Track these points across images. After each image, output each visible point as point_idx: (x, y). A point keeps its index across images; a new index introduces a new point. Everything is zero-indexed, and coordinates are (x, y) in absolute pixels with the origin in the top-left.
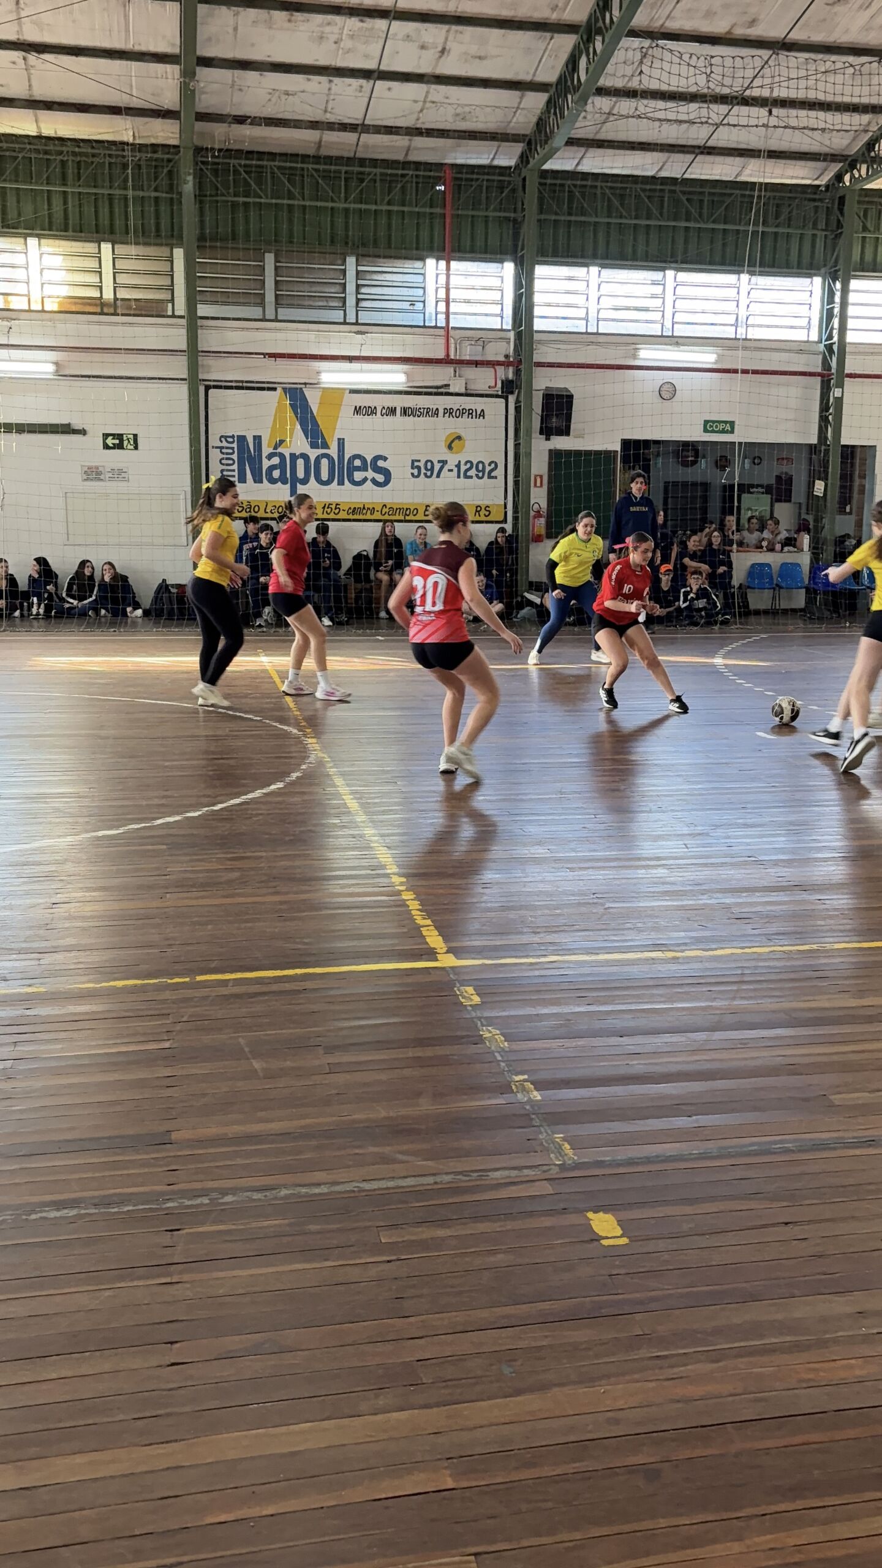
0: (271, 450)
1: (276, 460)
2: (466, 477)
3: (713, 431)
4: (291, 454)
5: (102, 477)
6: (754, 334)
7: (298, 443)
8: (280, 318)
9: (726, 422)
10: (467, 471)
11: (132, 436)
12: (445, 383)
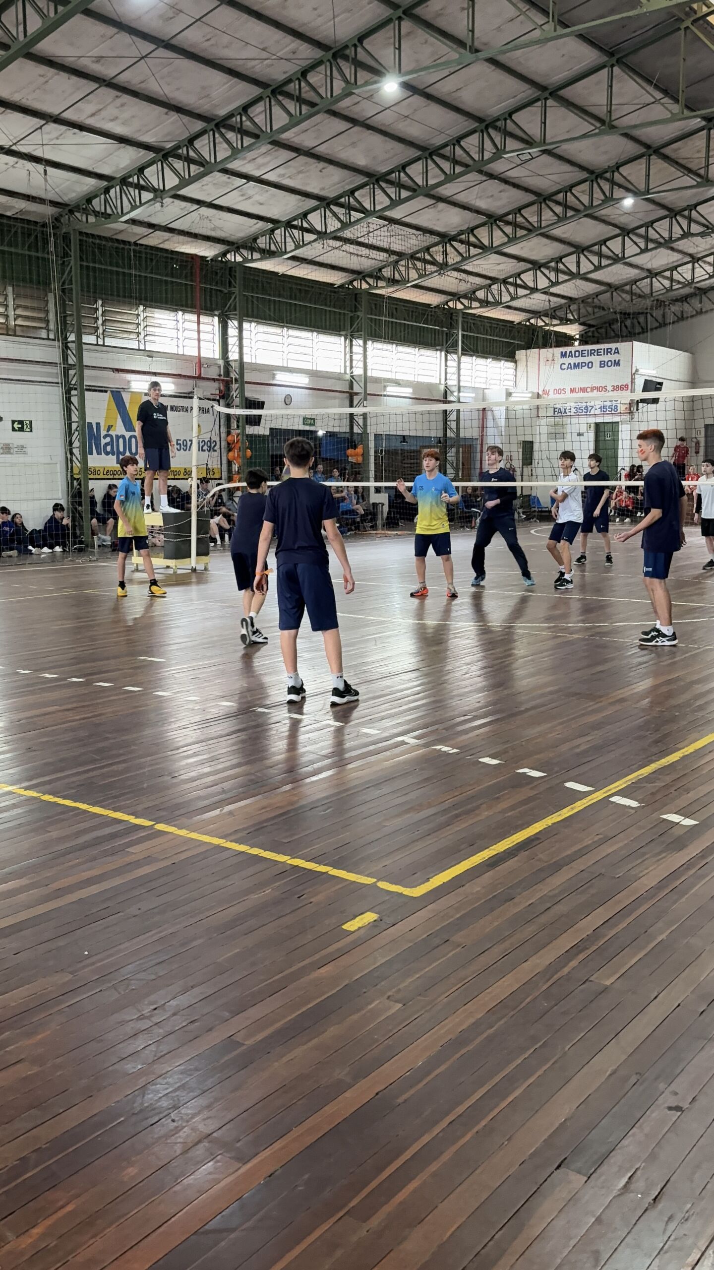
0: (105, 433)
1: (108, 439)
2: (203, 450)
3: (307, 424)
4: (117, 436)
5: (12, 451)
6: (319, 369)
7: (119, 429)
8: (106, 344)
9: (311, 419)
10: (202, 447)
11: (28, 422)
12: (190, 390)
